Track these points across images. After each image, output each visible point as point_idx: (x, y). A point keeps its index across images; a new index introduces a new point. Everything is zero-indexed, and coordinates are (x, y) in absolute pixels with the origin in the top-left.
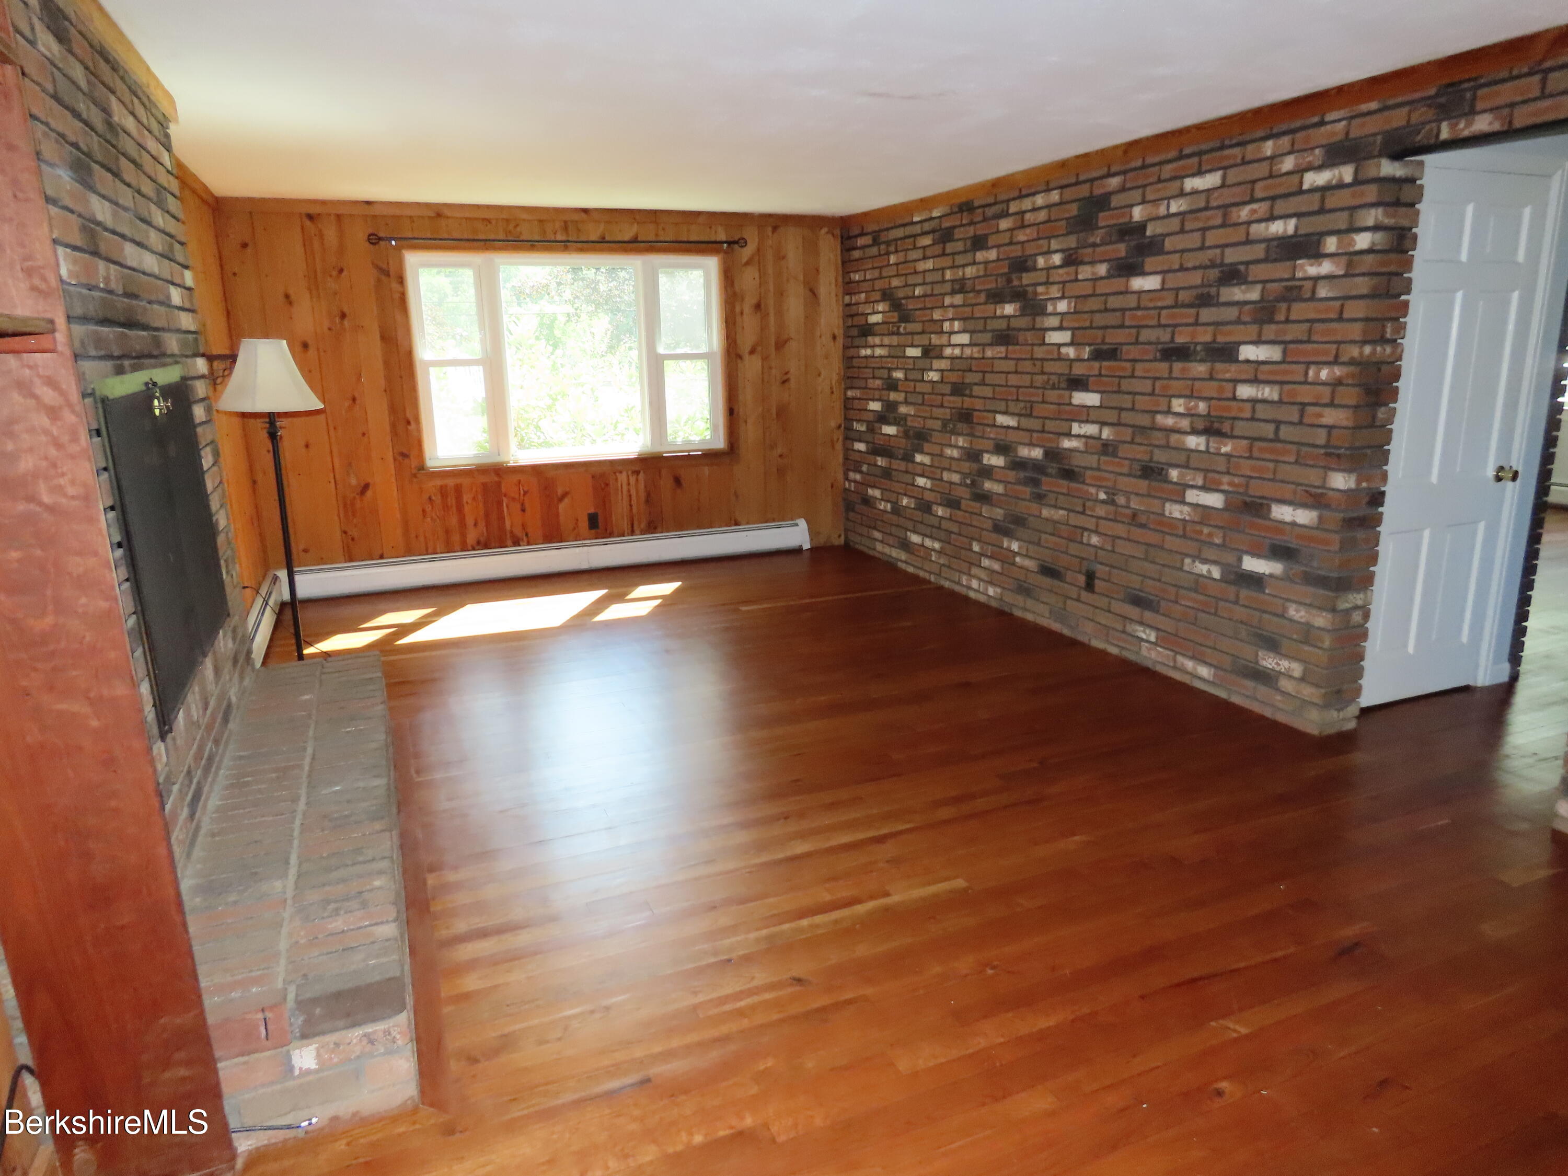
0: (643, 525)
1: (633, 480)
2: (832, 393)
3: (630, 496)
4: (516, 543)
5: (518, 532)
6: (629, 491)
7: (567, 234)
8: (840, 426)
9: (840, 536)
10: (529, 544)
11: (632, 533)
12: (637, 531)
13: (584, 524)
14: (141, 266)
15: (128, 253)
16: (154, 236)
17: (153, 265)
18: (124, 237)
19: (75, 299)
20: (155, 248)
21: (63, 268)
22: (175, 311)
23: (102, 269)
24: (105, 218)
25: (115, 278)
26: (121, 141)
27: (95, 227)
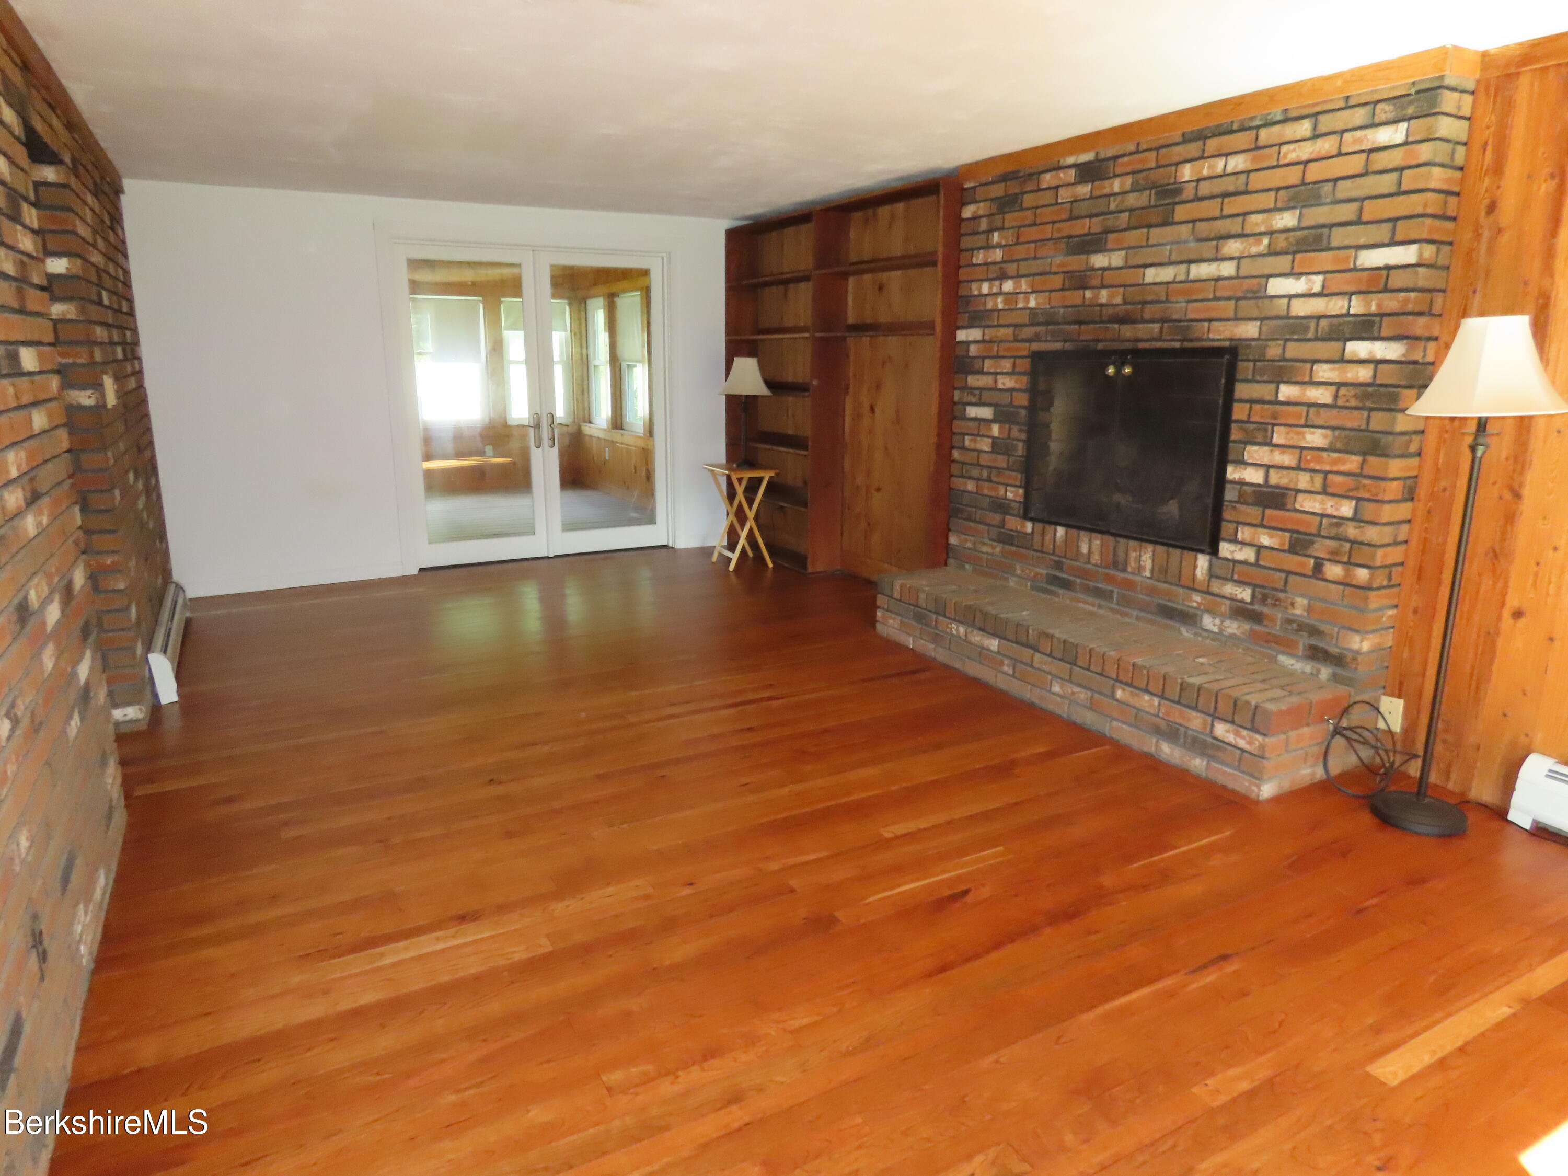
14: (1181, 277)
15: (1151, 275)
16: (1242, 243)
17: (1219, 271)
18: (1146, 266)
19: (1040, 315)
20: (1237, 254)
21: (1032, 304)
22: (1276, 301)
23: (1088, 294)
24: (1110, 264)
25: (1108, 296)
26: (1188, 192)
27: (1088, 273)
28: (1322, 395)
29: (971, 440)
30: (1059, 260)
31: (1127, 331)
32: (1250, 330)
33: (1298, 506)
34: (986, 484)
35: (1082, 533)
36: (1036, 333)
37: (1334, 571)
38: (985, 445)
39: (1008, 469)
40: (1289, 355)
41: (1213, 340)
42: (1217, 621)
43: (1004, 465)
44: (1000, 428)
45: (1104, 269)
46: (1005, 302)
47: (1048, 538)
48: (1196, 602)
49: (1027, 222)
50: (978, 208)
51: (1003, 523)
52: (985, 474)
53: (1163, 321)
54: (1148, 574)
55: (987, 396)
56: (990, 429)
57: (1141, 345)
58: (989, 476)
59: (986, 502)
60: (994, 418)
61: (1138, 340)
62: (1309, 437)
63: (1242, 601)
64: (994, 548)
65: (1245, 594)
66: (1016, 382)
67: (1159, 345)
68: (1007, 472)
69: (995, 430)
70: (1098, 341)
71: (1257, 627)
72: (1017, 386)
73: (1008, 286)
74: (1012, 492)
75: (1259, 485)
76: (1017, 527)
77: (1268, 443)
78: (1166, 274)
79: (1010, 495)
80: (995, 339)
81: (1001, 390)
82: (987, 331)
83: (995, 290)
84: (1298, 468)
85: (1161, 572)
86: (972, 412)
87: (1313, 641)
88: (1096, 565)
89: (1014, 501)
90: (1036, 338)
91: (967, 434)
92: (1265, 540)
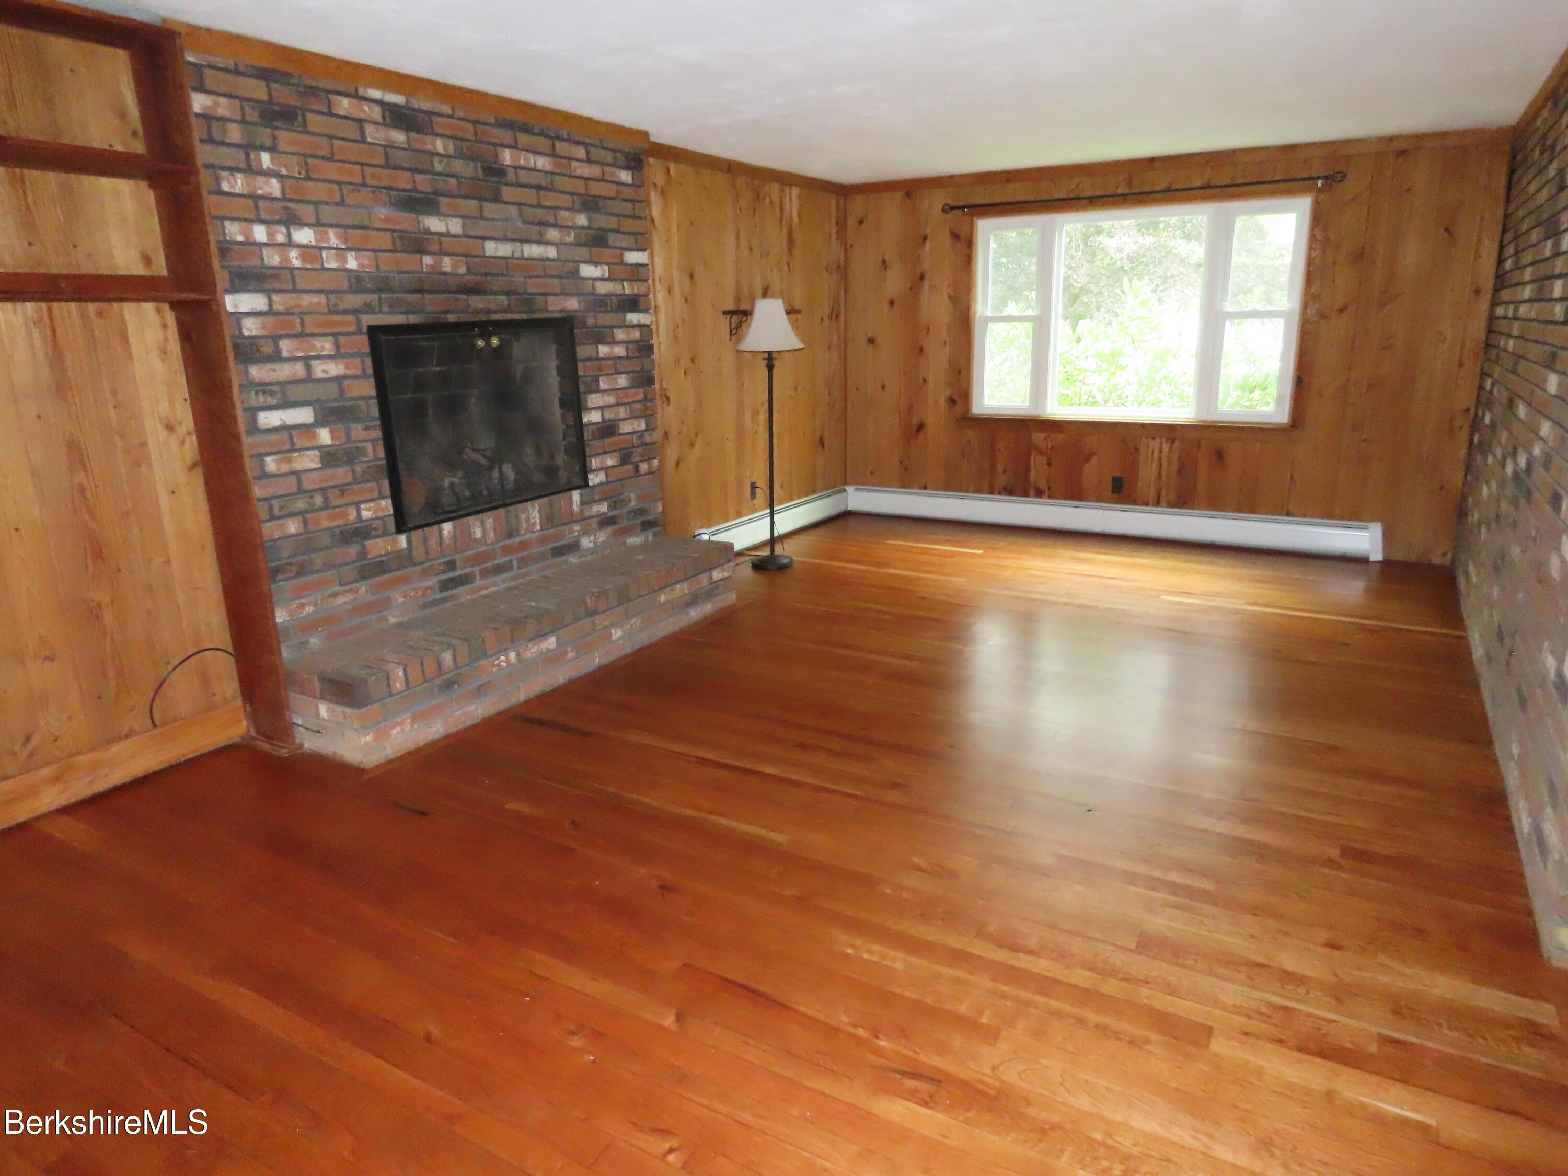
0: (1172, 497)
1: (1166, 447)
2: (1461, 365)
3: (1161, 465)
4: (1039, 494)
5: (1043, 485)
6: (1160, 458)
7: (1130, 187)
8: (1467, 410)
9: (1444, 554)
10: (1050, 497)
11: (1158, 503)
12: (1163, 501)
13: (1109, 486)
14: (517, 255)
15: (491, 248)
16: (559, 232)
17: (546, 253)
18: (484, 238)
19: (367, 280)
20: (557, 241)
21: (352, 263)
22: (586, 281)
23: (428, 260)
24: (448, 230)
25: (452, 265)
26: (511, 176)
27: (425, 236)
28: (620, 351)
29: (278, 462)
30: (382, 212)
31: (477, 302)
32: (572, 304)
33: (621, 431)
34: (324, 514)
35: (471, 519)
36: (365, 302)
37: (644, 467)
38: (308, 461)
39: (356, 481)
40: (600, 323)
41: (551, 312)
42: (592, 538)
43: (349, 479)
44: (332, 432)
45: (440, 234)
46: (304, 258)
47: (433, 542)
48: (577, 531)
49: (321, 153)
50: (216, 104)
51: (363, 554)
52: (318, 500)
53: (508, 293)
54: (538, 527)
55: (294, 393)
56: (314, 436)
57: (495, 317)
58: (326, 500)
59: (326, 540)
60: (315, 421)
61: (488, 312)
62: (620, 381)
63: (604, 514)
64: (356, 591)
65: (603, 508)
66: (347, 367)
67: (509, 316)
68: (355, 487)
69: (325, 436)
70: (448, 312)
71: (616, 527)
72: (349, 372)
73: (304, 236)
74: (369, 510)
75: (599, 423)
76: (387, 549)
77: (598, 390)
78: (504, 249)
79: (366, 514)
80: (296, 310)
81: (320, 380)
82: (276, 298)
83: (281, 238)
84: (618, 404)
85: (549, 520)
86: (270, 419)
87: (643, 519)
88: (492, 543)
89: (377, 518)
90: (368, 308)
91: (269, 454)
92: (610, 462)
